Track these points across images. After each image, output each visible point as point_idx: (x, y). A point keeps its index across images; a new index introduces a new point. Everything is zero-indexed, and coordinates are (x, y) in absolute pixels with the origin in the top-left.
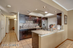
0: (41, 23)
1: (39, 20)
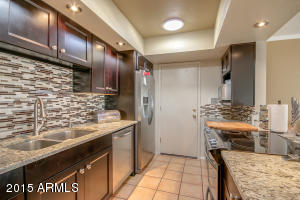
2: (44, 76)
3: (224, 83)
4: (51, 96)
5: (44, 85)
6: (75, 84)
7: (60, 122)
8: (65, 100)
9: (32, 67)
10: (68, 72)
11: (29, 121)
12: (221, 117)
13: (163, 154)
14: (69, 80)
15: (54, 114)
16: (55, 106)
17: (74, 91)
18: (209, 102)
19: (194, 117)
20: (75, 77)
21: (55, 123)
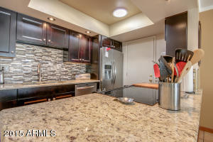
0: (98, 64)
1: (87, 50)
2: (47, 54)
4: (50, 64)
5: (47, 58)
6: (64, 58)
7: (55, 77)
8: (58, 66)
9: (41, 51)
10: (60, 51)
11: (38, 75)
14: (60, 56)
15: (52, 73)
16: (52, 69)
17: (64, 61)
20: (64, 54)
21: (52, 77)
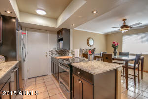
3: (59, 42)
12: (57, 55)
13: (29, 78)
18: (53, 49)
19: (47, 56)
